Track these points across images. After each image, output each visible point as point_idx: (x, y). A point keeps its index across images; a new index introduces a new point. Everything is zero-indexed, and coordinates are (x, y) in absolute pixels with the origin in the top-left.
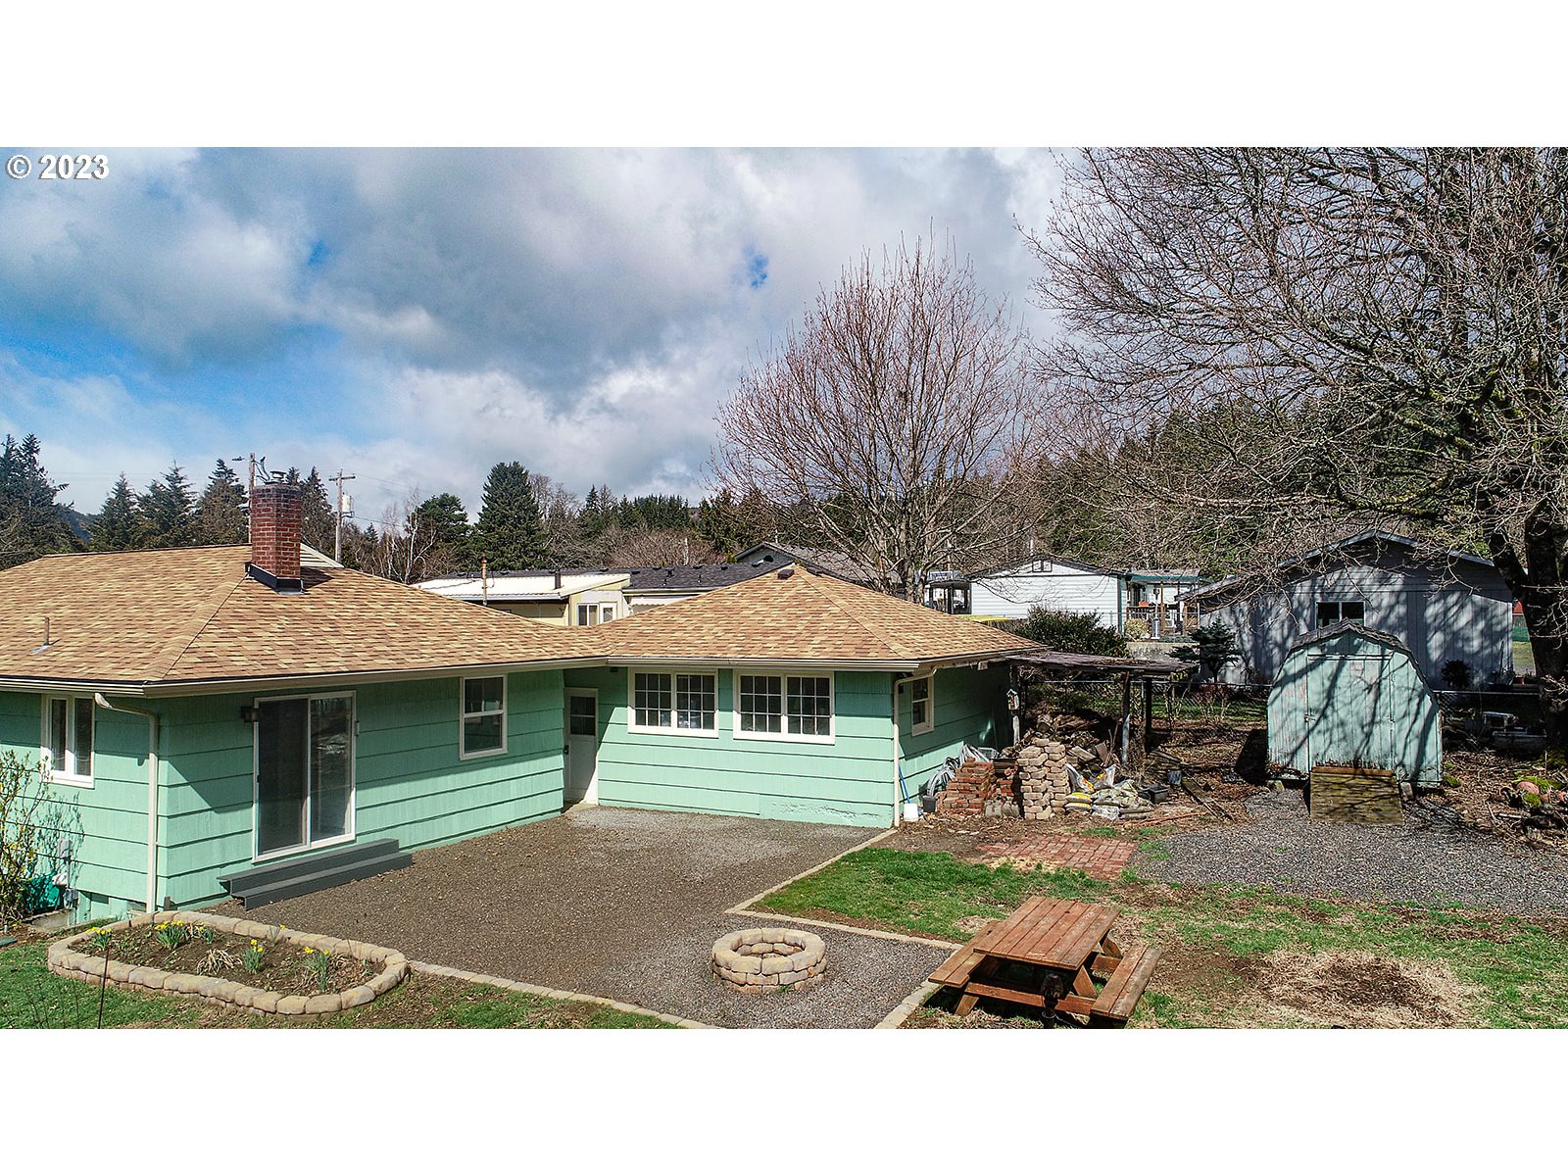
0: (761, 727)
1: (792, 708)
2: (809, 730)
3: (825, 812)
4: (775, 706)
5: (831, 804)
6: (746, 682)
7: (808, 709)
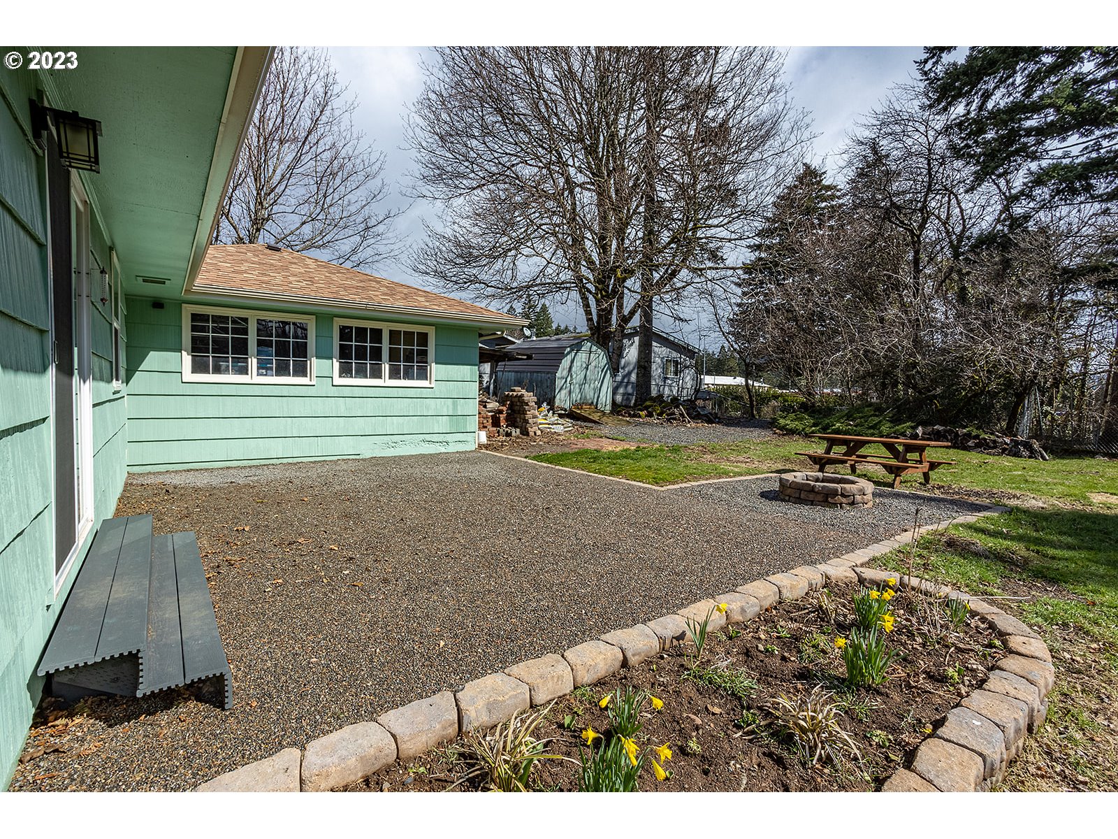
0: (361, 373)
1: (394, 356)
2: (408, 376)
3: (423, 444)
4: (377, 354)
5: (428, 437)
6: (345, 333)
7: (409, 358)
